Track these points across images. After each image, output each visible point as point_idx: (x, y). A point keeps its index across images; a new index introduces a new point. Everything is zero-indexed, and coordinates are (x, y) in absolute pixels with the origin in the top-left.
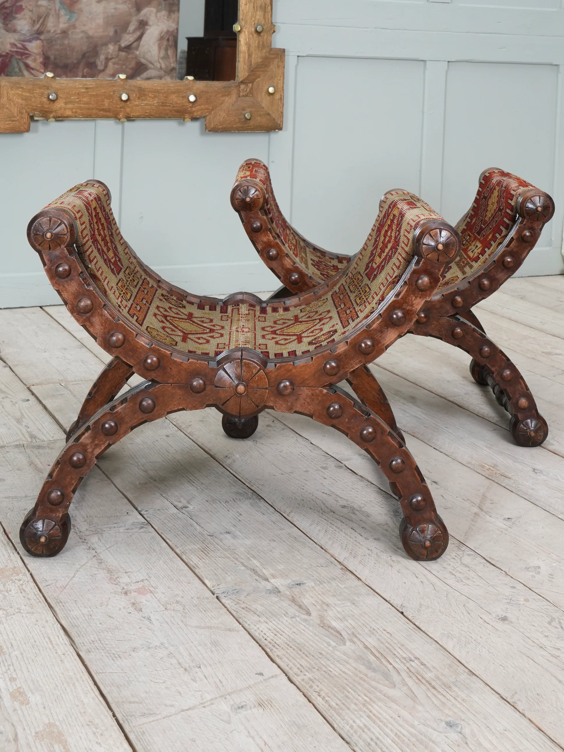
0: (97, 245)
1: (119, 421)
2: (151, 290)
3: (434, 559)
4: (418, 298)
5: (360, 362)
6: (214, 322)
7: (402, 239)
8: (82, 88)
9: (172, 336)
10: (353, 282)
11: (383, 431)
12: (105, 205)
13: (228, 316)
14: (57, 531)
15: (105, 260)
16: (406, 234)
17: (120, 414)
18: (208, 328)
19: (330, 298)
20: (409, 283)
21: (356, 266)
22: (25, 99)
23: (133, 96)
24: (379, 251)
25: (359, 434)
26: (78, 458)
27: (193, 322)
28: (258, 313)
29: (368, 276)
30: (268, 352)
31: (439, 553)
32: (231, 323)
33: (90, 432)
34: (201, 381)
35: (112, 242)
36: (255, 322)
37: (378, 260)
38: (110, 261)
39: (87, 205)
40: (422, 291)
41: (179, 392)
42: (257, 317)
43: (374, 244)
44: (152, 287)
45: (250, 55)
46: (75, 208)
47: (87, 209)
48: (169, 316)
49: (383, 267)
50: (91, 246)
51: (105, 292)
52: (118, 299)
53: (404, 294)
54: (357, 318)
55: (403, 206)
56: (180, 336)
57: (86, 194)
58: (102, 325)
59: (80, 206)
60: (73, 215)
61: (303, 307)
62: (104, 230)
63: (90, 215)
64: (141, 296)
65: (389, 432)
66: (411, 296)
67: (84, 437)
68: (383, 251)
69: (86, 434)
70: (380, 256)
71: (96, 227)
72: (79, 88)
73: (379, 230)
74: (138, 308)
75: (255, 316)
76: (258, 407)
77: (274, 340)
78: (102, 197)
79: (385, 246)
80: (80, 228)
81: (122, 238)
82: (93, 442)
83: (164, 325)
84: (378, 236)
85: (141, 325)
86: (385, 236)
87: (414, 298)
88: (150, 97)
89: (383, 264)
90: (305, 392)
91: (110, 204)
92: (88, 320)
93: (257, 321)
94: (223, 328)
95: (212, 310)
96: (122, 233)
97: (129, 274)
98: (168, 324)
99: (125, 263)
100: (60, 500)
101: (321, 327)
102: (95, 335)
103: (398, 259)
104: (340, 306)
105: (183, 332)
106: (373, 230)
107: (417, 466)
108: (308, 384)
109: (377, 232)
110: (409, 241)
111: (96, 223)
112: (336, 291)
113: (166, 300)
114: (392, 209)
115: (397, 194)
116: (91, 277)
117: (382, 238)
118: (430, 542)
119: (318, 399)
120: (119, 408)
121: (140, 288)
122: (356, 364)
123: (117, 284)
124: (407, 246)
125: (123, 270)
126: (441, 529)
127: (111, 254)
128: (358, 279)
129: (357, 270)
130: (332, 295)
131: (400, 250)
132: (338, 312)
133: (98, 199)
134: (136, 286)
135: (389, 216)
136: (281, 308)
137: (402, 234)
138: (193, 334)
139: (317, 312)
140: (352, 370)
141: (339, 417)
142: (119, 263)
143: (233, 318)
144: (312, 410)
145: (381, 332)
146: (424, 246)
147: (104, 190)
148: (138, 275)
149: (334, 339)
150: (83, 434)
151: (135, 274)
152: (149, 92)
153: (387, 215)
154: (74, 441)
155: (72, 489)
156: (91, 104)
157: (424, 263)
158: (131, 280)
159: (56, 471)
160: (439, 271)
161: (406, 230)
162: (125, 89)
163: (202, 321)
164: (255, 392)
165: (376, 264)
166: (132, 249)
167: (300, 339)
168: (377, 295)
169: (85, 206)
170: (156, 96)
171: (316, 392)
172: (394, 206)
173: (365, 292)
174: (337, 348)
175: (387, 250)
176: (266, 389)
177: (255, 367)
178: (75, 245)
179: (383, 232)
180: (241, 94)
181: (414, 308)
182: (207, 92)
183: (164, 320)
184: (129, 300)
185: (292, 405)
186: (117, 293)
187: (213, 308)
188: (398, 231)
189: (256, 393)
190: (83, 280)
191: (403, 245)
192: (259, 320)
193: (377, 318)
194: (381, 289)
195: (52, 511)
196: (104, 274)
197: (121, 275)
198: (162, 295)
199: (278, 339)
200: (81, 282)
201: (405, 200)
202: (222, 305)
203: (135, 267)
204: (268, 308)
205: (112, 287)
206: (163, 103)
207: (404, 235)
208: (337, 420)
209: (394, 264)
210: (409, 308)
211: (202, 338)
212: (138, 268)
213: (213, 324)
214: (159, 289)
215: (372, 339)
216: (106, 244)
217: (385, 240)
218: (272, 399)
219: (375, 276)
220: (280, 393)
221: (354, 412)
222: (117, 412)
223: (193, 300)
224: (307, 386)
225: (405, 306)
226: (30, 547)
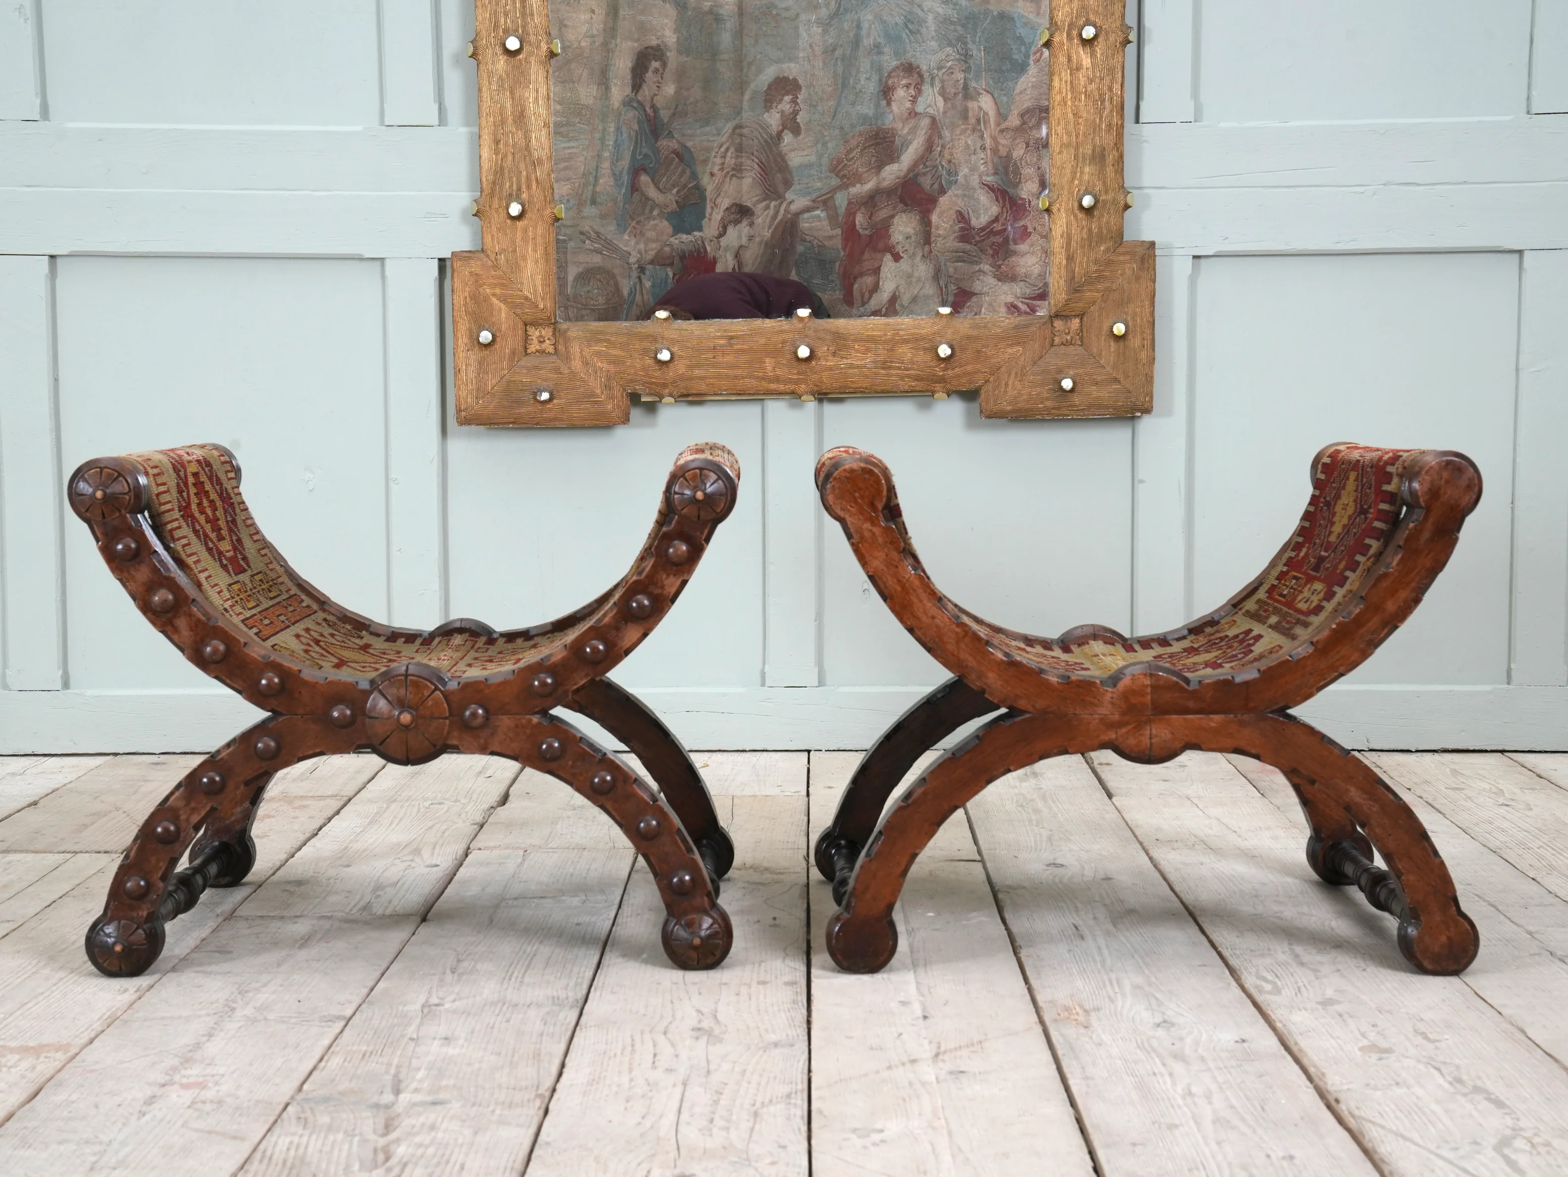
1: (227, 771)
2: (303, 609)
4: (672, 576)
5: (587, 675)
6: (403, 654)
8: (722, 337)
11: (626, 779)
13: (429, 648)
14: (141, 937)
17: (226, 762)
20: (656, 553)
22: (615, 361)
23: (822, 351)
25: (586, 783)
26: (167, 830)
28: (480, 644)
33: (182, 790)
34: (346, 711)
35: (231, 531)
36: (468, 653)
38: (220, 553)
40: (676, 565)
41: (313, 727)
42: (476, 648)
45: (1070, 258)
47: (176, 470)
48: (324, 642)
53: (650, 571)
56: (331, 662)
58: (191, 630)
60: (141, 468)
63: (182, 479)
66: (661, 573)
67: (173, 798)
69: (177, 794)
72: (714, 338)
75: (473, 647)
76: (434, 745)
82: (187, 805)
83: (310, 648)
85: (264, 640)
87: (664, 576)
88: (857, 351)
90: (505, 722)
92: (170, 622)
93: (472, 652)
95: (408, 642)
97: (261, 581)
98: (316, 649)
100: (143, 891)
102: (182, 646)
105: (339, 659)
107: (679, 828)
108: (508, 710)
113: (329, 625)
118: (701, 939)
119: (524, 733)
120: (224, 754)
121: (280, 602)
122: (581, 679)
123: (229, 585)
125: (249, 573)
127: (225, 545)
133: (204, 463)
138: (358, 662)
140: (575, 687)
141: (558, 758)
142: (242, 562)
144: (517, 750)
145: (618, 629)
146: (676, 496)
147: (219, 456)
148: (282, 587)
151: (275, 584)
152: (855, 341)
154: (159, 804)
155: (160, 874)
156: (739, 367)
157: (678, 522)
159: (135, 848)
160: (702, 533)
162: (806, 336)
163: (384, 653)
164: (428, 723)
167: (517, 661)
169: (173, 464)
170: (868, 350)
171: (521, 722)
176: (446, 718)
177: (427, 687)
178: (146, 513)
180: (1057, 340)
181: (665, 592)
182: (977, 338)
183: (312, 644)
184: (250, 609)
185: (487, 743)
187: (410, 640)
189: (430, 726)
190: (158, 563)
192: (476, 651)
193: (611, 609)
195: (131, 908)
198: (324, 619)
199: (488, 666)
200: (156, 566)
203: (279, 577)
204: (499, 640)
206: (885, 362)
208: (554, 763)
210: (657, 591)
212: (285, 580)
215: (603, 640)
216: (216, 529)
218: (455, 734)
220: (466, 727)
221: (581, 751)
222: (222, 759)
224: (508, 713)
225: (652, 589)
226: (101, 961)
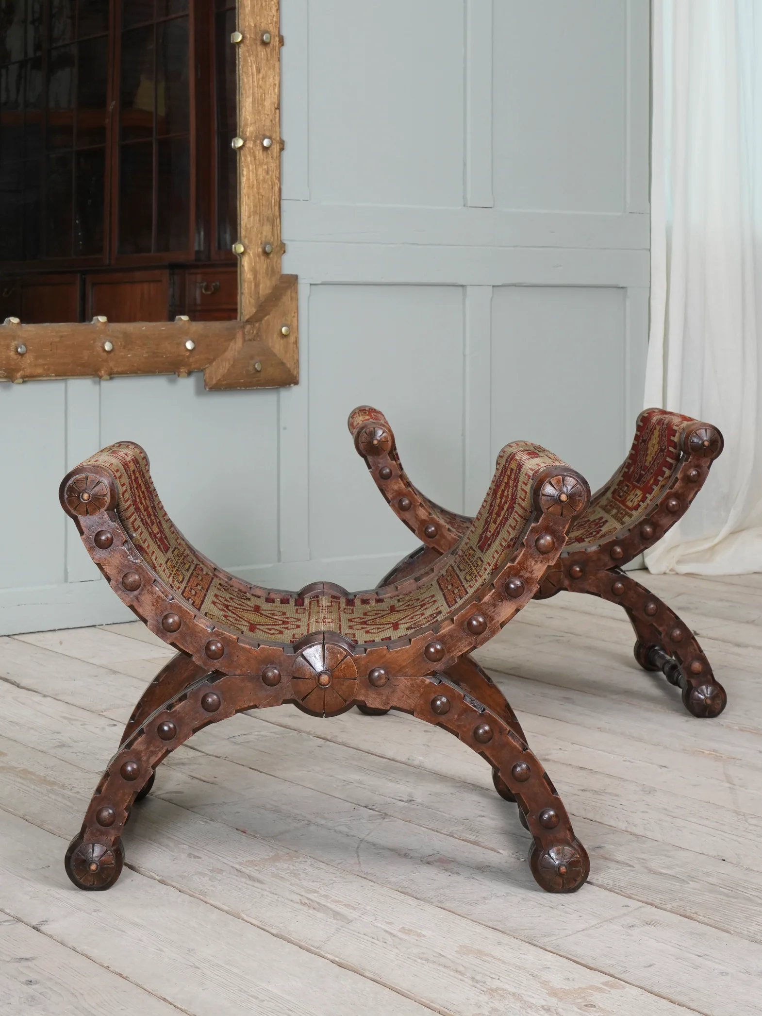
0: (140, 514)
1: (179, 721)
2: (206, 577)
3: (573, 890)
4: (538, 563)
6: (288, 615)
7: (520, 493)
8: (55, 337)
9: (236, 625)
10: (464, 559)
11: (501, 730)
12: (144, 471)
13: (305, 609)
14: (110, 857)
15: (150, 533)
16: (524, 487)
17: (179, 713)
18: (281, 621)
19: (435, 583)
20: (527, 544)
21: (467, 541)
23: (118, 344)
24: (494, 516)
25: (471, 733)
26: (133, 768)
27: (261, 614)
28: (343, 605)
29: (481, 548)
30: (356, 640)
31: (578, 882)
32: (309, 615)
33: (143, 736)
34: (276, 671)
35: (155, 515)
36: (340, 614)
37: (493, 527)
38: (155, 536)
39: (126, 465)
40: (543, 553)
41: (249, 685)
42: (342, 608)
43: (489, 510)
44: (207, 574)
46: (113, 467)
47: (126, 471)
48: (231, 606)
49: (498, 533)
50: (134, 513)
51: (154, 568)
52: (169, 578)
53: (522, 558)
54: (466, 595)
55: (522, 457)
56: (246, 626)
57: (121, 454)
58: (153, 605)
59: (117, 465)
60: (112, 473)
61: (401, 597)
62: (145, 499)
63: (130, 477)
64: (194, 581)
65: (509, 731)
66: (530, 560)
67: (136, 742)
68: (498, 515)
69: (140, 739)
70: (495, 522)
71: (137, 493)
73: (495, 492)
74: (193, 593)
75: (339, 608)
76: (346, 701)
77: (364, 630)
78: (140, 460)
79: (501, 508)
80: (121, 490)
81: (166, 514)
82: (147, 748)
83: (226, 614)
84: (494, 499)
85: (199, 609)
86: (501, 498)
87: (533, 563)
89: (498, 530)
90: (403, 682)
91: (148, 470)
92: (136, 599)
93: (342, 613)
94: (299, 620)
95: (284, 603)
96: (165, 508)
97: (178, 555)
98: (230, 614)
99: (173, 543)
100: (112, 819)
101: (423, 611)
102: (146, 618)
103: (514, 518)
104: (447, 588)
105: (249, 623)
106: (488, 494)
107: (546, 773)
108: (406, 672)
109: (493, 495)
110: (526, 494)
111: (137, 488)
112: (442, 575)
113: (225, 590)
114: (510, 462)
115: (518, 445)
116: (137, 548)
117: (498, 501)
118: (566, 867)
119: (419, 691)
120: (177, 706)
121: (192, 573)
122: (465, 647)
123: (166, 563)
124: (524, 500)
125: (171, 550)
126: (579, 851)
127: (156, 529)
128: (470, 554)
129: (468, 545)
130: (437, 580)
131: (517, 508)
132: (444, 595)
133: (135, 461)
134: (188, 570)
135: (506, 472)
136: (373, 600)
137: (519, 488)
138: (262, 625)
139: (418, 599)
140: (460, 654)
141: (446, 713)
142: (165, 541)
143: (311, 610)
144: (413, 705)
145: (495, 606)
146: (544, 498)
147: (141, 453)
148: (189, 559)
149: (437, 620)
150: (135, 739)
151: (185, 557)
153: (504, 470)
154: (126, 748)
155: (125, 806)
157: (544, 519)
158: (181, 563)
159: (106, 784)
160: (564, 528)
161: (524, 483)
162: (108, 336)
163: (273, 614)
164: (342, 682)
165: (490, 532)
166: (177, 528)
167: (396, 626)
168: (490, 565)
169: (123, 466)
171: (416, 683)
172: (512, 458)
173: (477, 566)
174: (441, 627)
175: (503, 513)
176: (355, 679)
177: (341, 653)
178: (115, 510)
179: (499, 493)
181: (532, 576)
183: (225, 609)
184: (182, 582)
185: (388, 698)
186: (167, 571)
187: (285, 601)
188: (515, 486)
189: (343, 685)
190: (128, 550)
191: (520, 501)
192: (345, 612)
193: (489, 589)
194: (494, 558)
195: (102, 833)
196: (151, 547)
197: (169, 554)
198: (220, 584)
199: (368, 629)
200: (126, 553)
201: (526, 450)
202: (297, 598)
203: (185, 550)
204: (355, 601)
205: (161, 564)
207: (522, 489)
208: (443, 717)
209: (510, 525)
210: (527, 575)
211: (274, 629)
212: (187, 552)
213: (287, 616)
214: (215, 578)
215: (484, 615)
216: (149, 516)
217: (501, 501)
218: (363, 691)
219: (489, 546)
220: (372, 684)
221: (465, 707)
222: (176, 711)
223: (258, 592)
224: (405, 675)
225: (522, 573)
226: (78, 877)
